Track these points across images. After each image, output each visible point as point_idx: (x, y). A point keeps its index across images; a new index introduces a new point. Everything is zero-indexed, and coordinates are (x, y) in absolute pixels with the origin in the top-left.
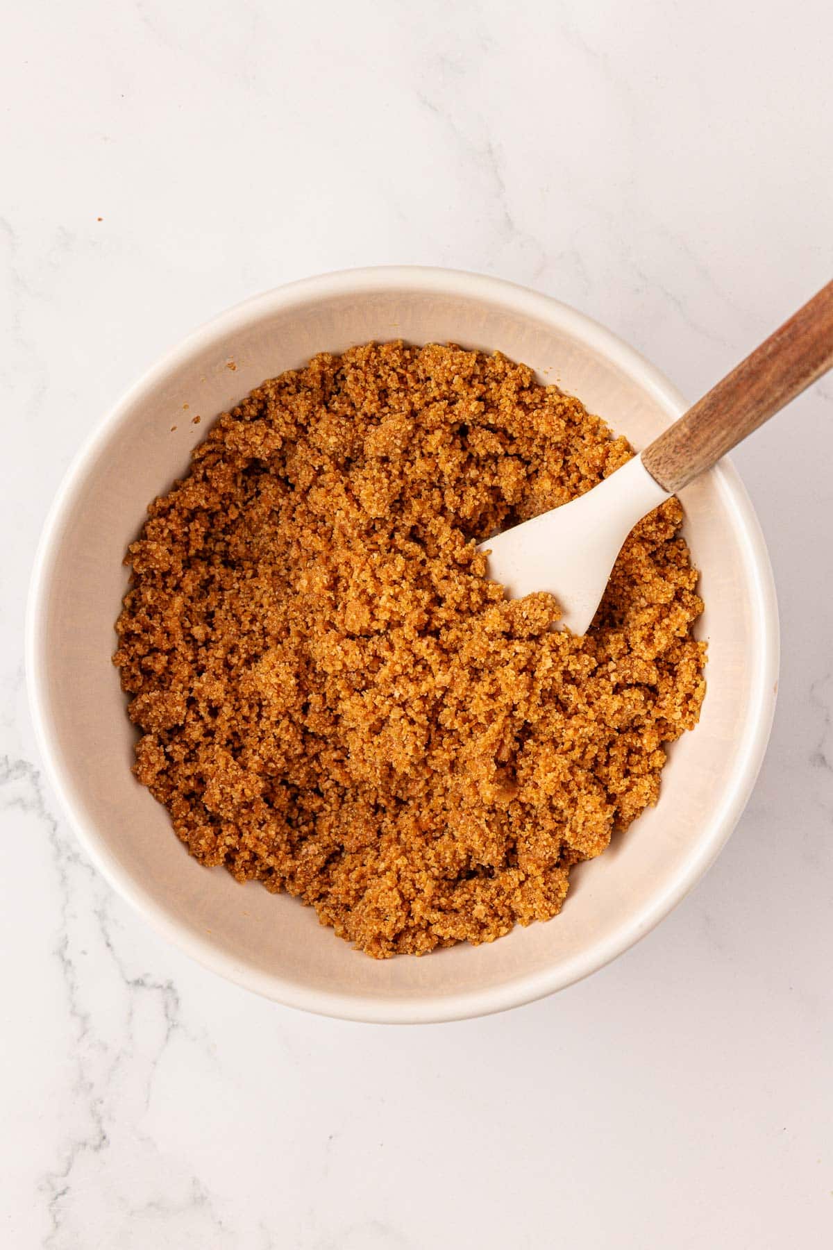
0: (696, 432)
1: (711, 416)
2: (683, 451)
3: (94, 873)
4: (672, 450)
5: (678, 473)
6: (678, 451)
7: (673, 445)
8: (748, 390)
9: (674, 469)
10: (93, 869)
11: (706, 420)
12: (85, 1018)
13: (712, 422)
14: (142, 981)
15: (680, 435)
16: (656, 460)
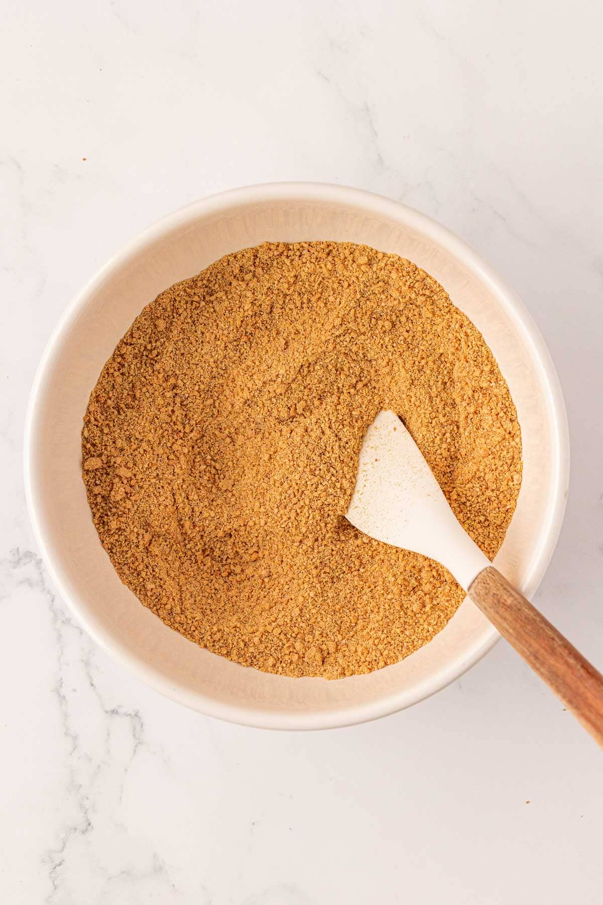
0: (509, 610)
1: (521, 620)
2: (495, 601)
3: (81, 633)
4: (495, 592)
5: (480, 598)
6: (495, 596)
7: (498, 593)
8: (542, 647)
9: (483, 595)
10: (81, 630)
11: (518, 617)
12: (75, 738)
13: (518, 622)
14: (116, 711)
15: (505, 597)
16: (487, 581)
